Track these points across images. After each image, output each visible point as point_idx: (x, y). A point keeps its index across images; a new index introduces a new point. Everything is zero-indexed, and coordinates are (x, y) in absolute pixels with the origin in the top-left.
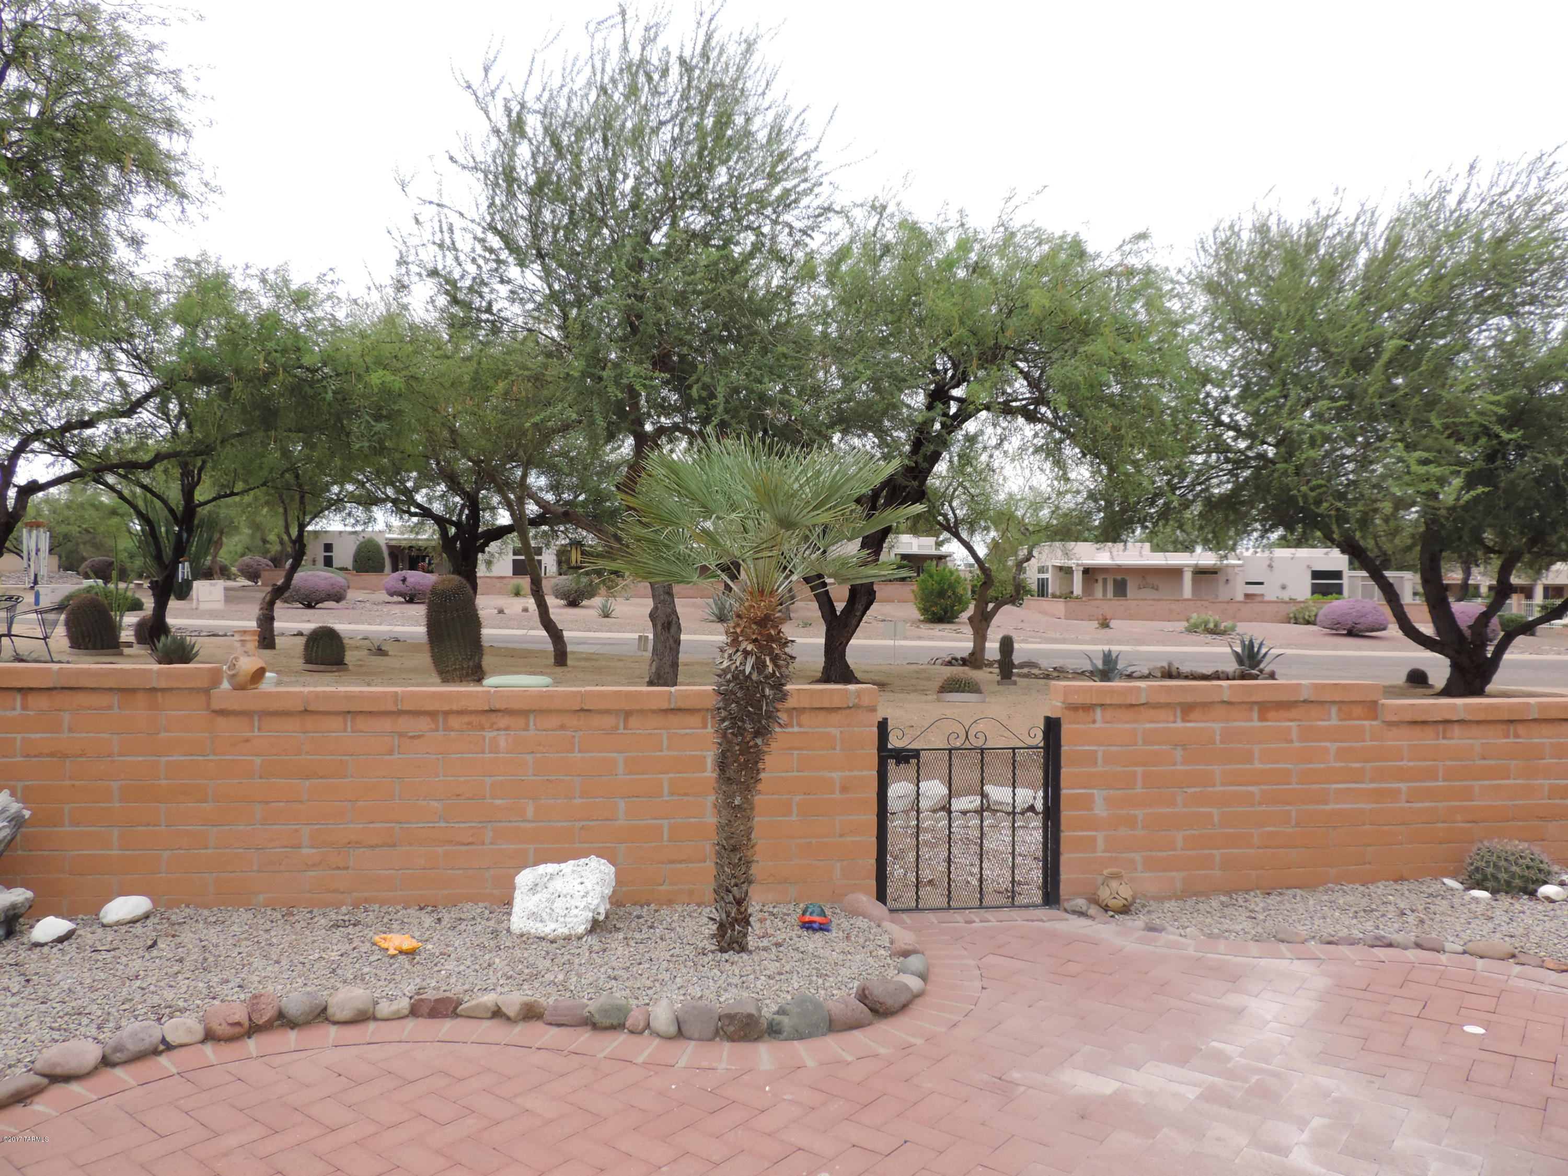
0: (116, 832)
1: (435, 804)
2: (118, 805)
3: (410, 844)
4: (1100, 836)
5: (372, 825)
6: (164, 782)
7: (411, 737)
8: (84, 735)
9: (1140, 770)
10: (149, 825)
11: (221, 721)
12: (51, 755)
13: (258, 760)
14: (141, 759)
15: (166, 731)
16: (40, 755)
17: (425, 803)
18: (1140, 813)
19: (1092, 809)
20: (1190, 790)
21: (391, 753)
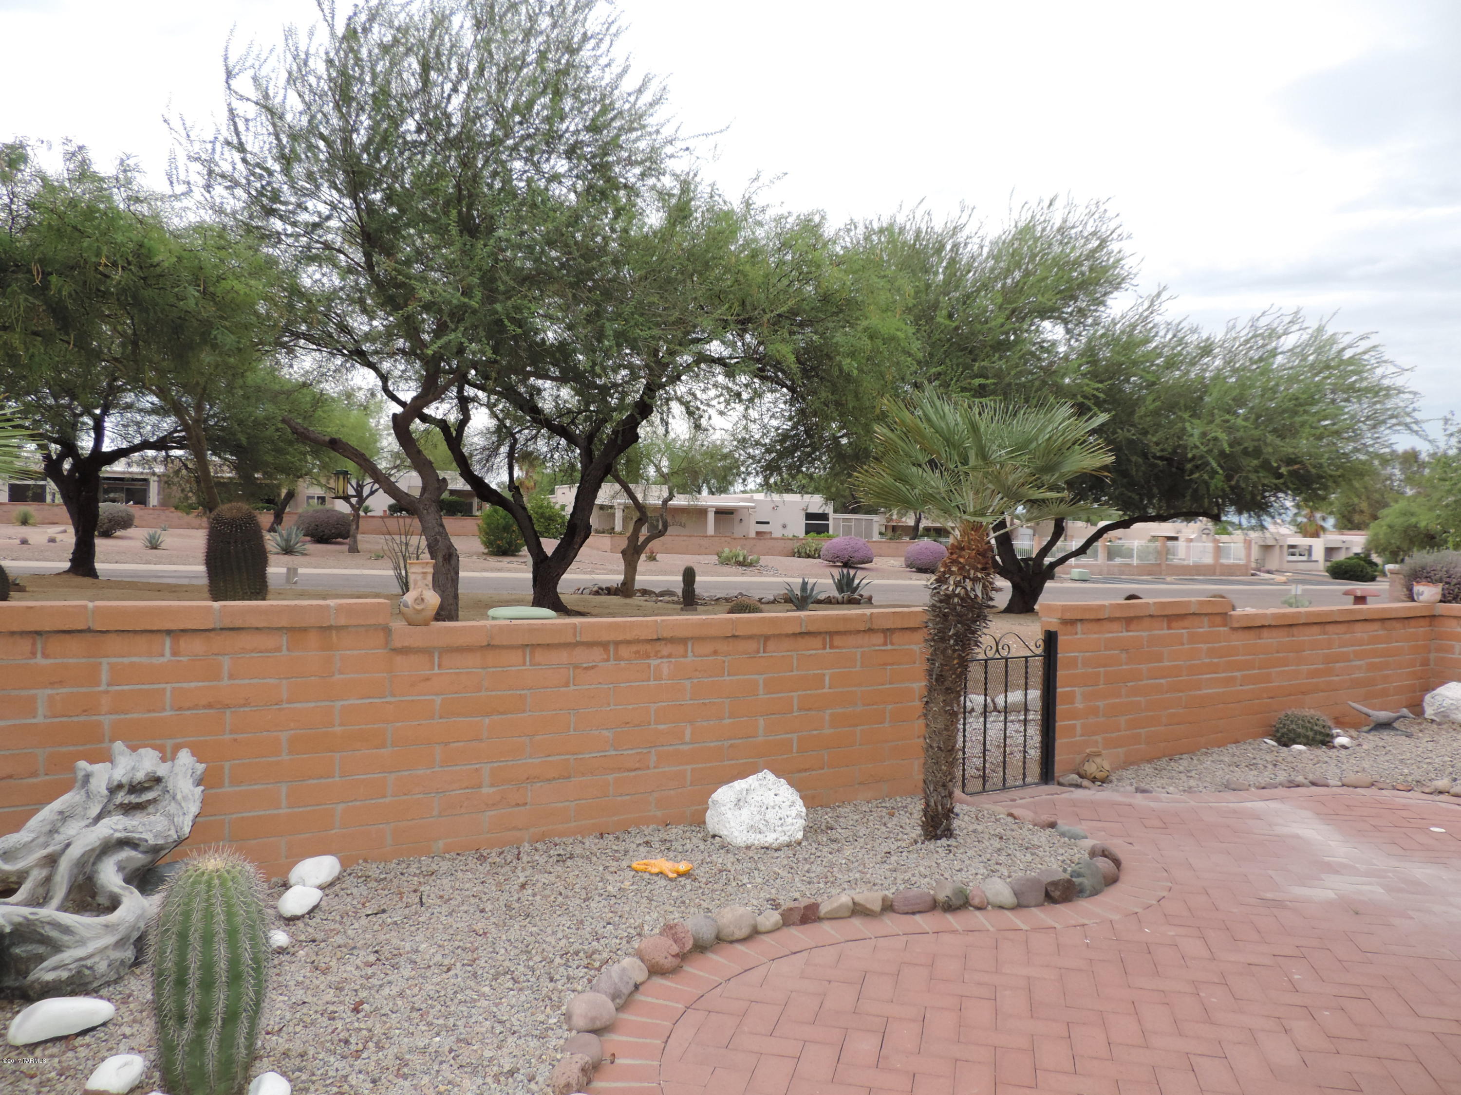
0: (284, 789)
1: (606, 733)
2: (288, 758)
3: (583, 775)
4: (1078, 723)
5: (549, 759)
6: (338, 729)
7: (586, 668)
8: (247, 681)
9: (1102, 669)
10: (322, 777)
11: (399, 659)
12: (210, 706)
13: (438, 700)
14: (312, 705)
15: (341, 673)
16: (196, 707)
17: (597, 732)
18: (1100, 704)
19: (1073, 703)
20: (1129, 684)
21: (567, 685)
